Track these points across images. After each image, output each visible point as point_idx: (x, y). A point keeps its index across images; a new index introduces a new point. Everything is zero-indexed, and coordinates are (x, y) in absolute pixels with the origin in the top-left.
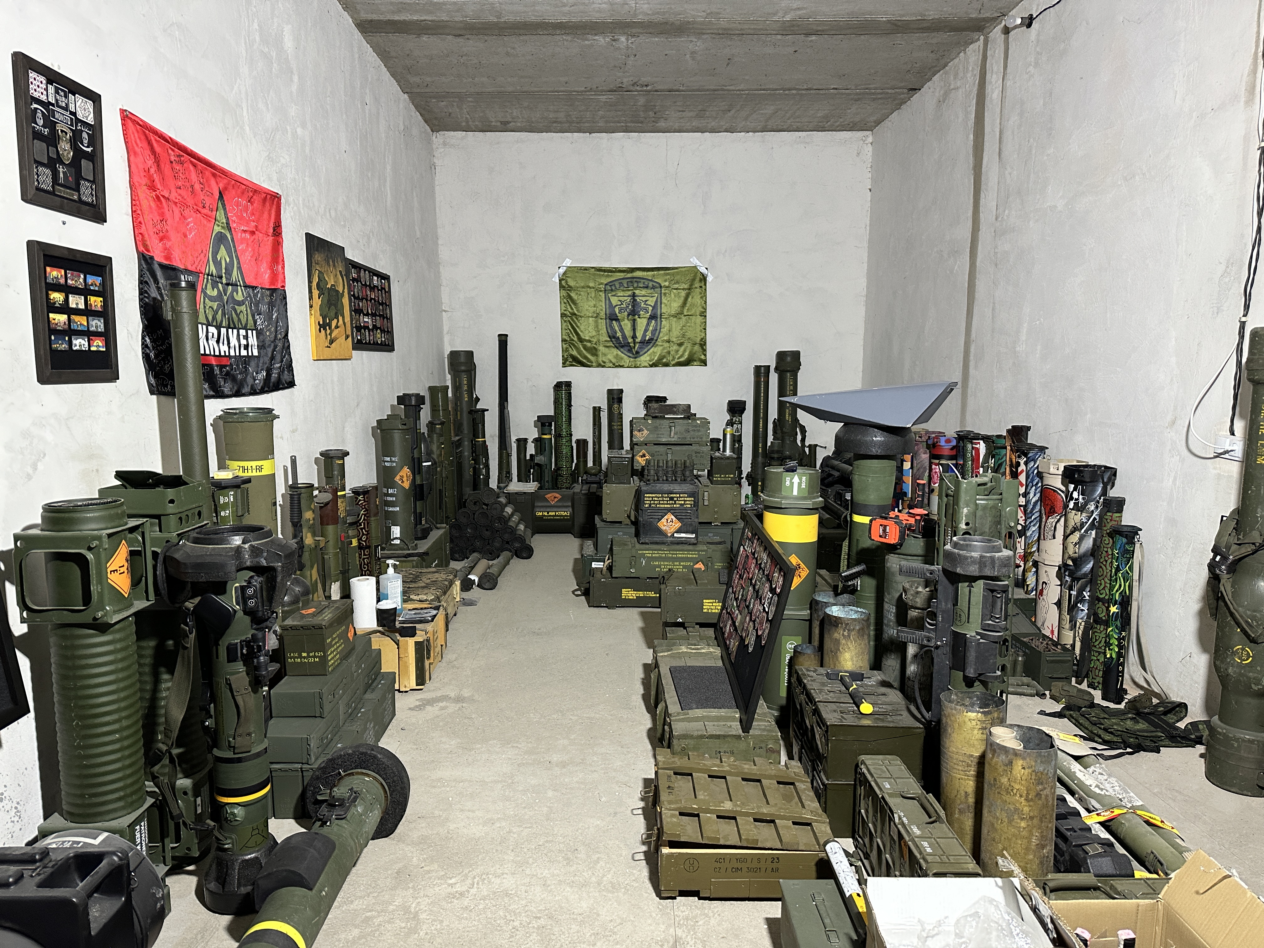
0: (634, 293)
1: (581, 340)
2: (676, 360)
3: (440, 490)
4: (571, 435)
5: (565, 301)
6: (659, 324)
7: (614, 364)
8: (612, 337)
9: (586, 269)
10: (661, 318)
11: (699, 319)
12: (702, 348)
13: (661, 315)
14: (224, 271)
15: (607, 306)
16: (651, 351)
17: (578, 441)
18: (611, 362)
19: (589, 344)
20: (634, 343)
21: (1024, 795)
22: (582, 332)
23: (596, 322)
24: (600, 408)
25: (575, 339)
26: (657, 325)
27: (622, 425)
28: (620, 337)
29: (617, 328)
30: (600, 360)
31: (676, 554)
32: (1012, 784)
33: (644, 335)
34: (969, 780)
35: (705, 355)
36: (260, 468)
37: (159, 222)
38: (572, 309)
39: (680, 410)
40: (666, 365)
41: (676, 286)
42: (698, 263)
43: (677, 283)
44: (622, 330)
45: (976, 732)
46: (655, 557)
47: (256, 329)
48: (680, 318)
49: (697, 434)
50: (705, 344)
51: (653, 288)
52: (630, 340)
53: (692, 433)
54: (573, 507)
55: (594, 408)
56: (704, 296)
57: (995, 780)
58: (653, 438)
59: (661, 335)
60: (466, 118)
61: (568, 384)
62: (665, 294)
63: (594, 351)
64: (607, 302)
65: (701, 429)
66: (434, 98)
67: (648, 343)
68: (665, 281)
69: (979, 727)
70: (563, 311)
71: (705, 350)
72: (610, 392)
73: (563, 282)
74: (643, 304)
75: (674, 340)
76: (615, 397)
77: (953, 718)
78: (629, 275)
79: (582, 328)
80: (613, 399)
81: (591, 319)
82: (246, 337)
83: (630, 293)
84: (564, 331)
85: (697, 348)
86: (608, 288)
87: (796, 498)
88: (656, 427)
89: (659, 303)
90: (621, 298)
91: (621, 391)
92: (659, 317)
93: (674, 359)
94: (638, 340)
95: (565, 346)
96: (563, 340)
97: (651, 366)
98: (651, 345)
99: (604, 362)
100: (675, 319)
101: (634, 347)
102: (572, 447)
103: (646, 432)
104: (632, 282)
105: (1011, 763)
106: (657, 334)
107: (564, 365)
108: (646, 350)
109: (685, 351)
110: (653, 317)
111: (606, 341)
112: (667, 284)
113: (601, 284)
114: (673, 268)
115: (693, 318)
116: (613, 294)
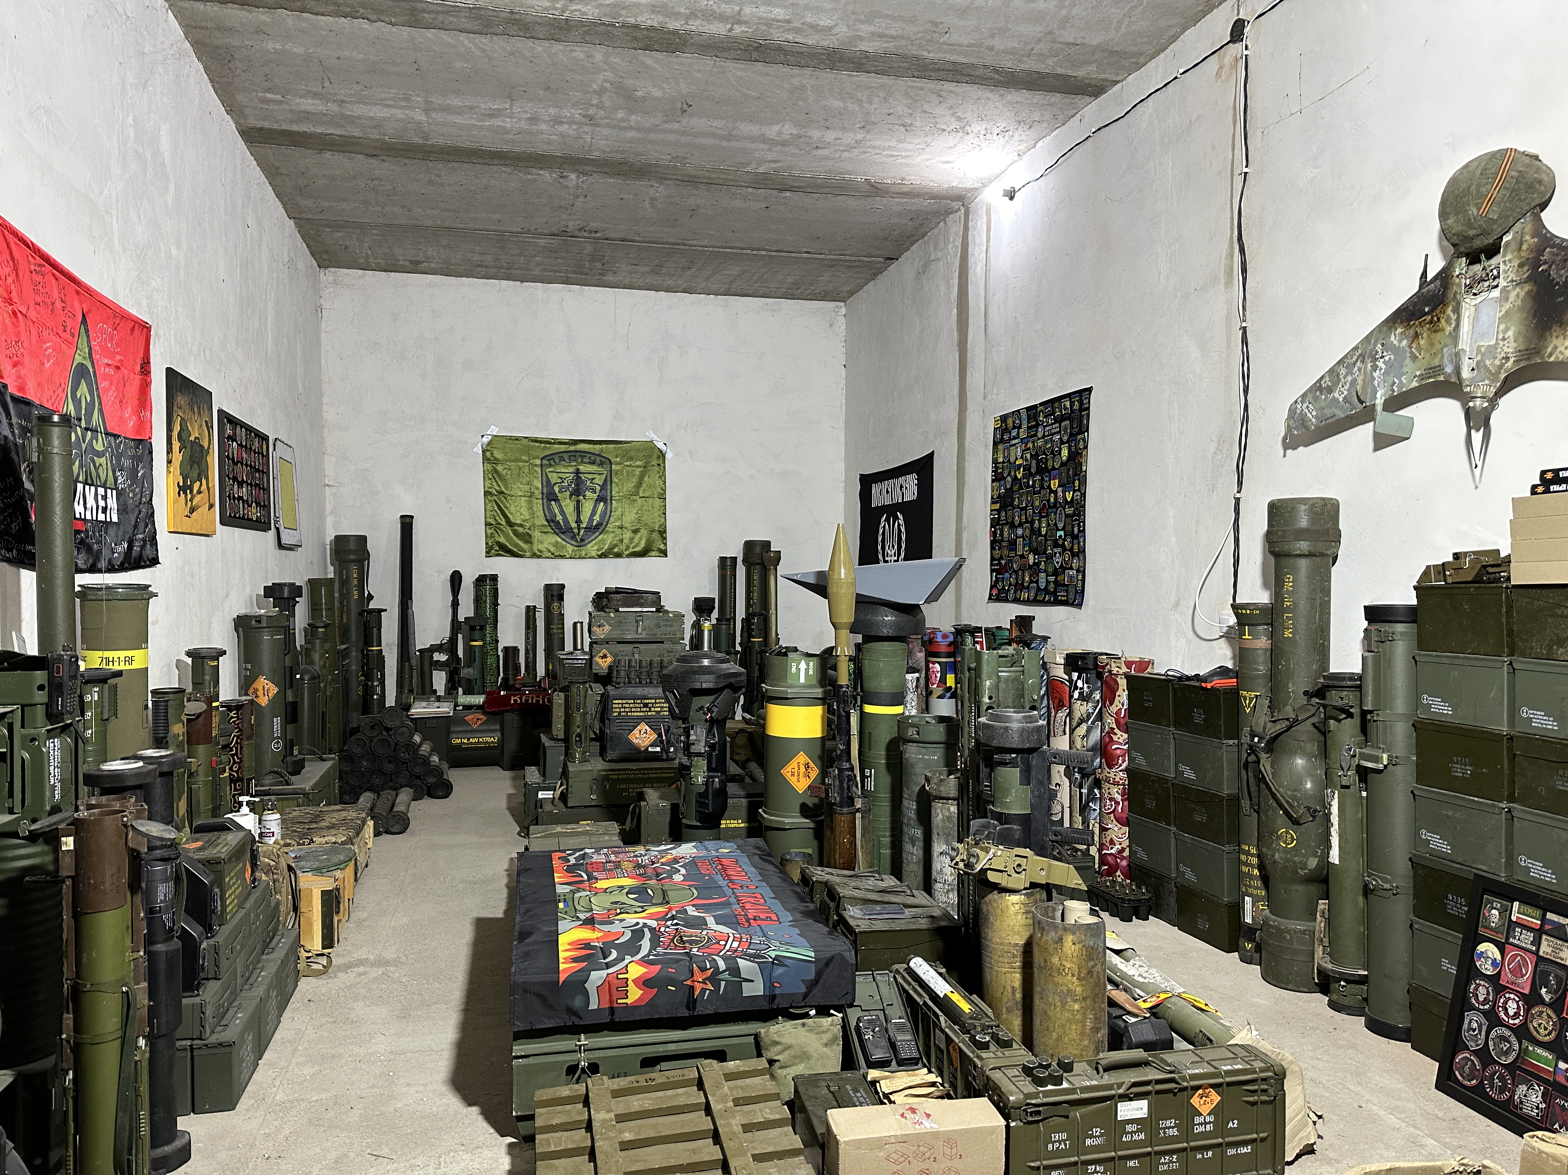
0: (578, 469)
1: (510, 524)
2: (631, 550)
3: (323, 712)
4: (497, 641)
5: (490, 476)
6: (609, 506)
7: (553, 554)
8: (551, 521)
9: (517, 439)
10: (611, 500)
11: (658, 502)
12: (662, 536)
13: (611, 497)
14: (83, 412)
15: (545, 484)
16: (600, 537)
17: (506, 649)
18: (549, 551)
19: (521, 530)
20: (579, 529)
21: (1076, 974)
22: (511, 514)
23: (530, 503)
24: (535, 607)
25: (503, 522)
26: (606, 508)
27: (563, 628)
28: (561, 521)
29: (557, 511)
30: (535, 548)
31: (648, 774)
32: (1064, 963)
33: (591, 519)
34: (1015, 972)
35: (665, 544)
36: (130, 660)
37: (13, 343)
38: (499, 486)
39: (649, 601)
40: (618, 555)
41: (628, 463)
42: (655, 437)
43: (631, 459)
44: (562, 512)
45: (1019, 917)
46: (622, 779)
47: (117, 489)
48: (634, 500)
49: (669, 629)
50: (665, 531)
51: (601, 464)
52: (574, 525)
53: (664, 628)
54: (502, 731)
55: (528, 607)
56: (663, 476)
57: (1045, 961)
58: (616, 634)
59: (612, 519)
60: (367, 253)
61: (494, 578)
62: (617, 472)
63: (527, 538)
64: (544, 477)
65: (674, 623)
66: (328, 226)
67: (595, 529)
68: (617, 457)
69: (1022, 911)
70: (487, 489)
71: (665, 538)
72: (548, 588)
73: (488, 454)
74: (589, 482)
75: (627, 525)
76: (555, 593)
77: (995, 905)
78: (572, 448)
79: (512, 509)
80: (552, 596)
81: (523, 499)
82: (105, 498)
83: (571, 470)
84: (488, 514)
85: (655, 535)
86: (545, 462)
87: (804, 686)
88: (620, 622)
89: (609, 483)
90: (561, 475)
91: (562, 586)
92: (609, 498)
93: (628, 548)
94: (584, 525)
95: (489, 531)
96: (487, 524)
97: (600, 557)
98: (600, 530)
99: (541, 551)
100: (628, 501)
101: (579, 534)
102: (498, 656)
103: (607, 628)
104: (575, 456)
105: (1061, 939)
106: (607, 518)
107: (488, 554)
108: (593, 537)
109: (641, 538)
110: (600, 499)
111: (543, 526)
112: (618, 459)
113: (537, 457)
114: (626, 442)
115: (650, 501)
116: (551, 469)
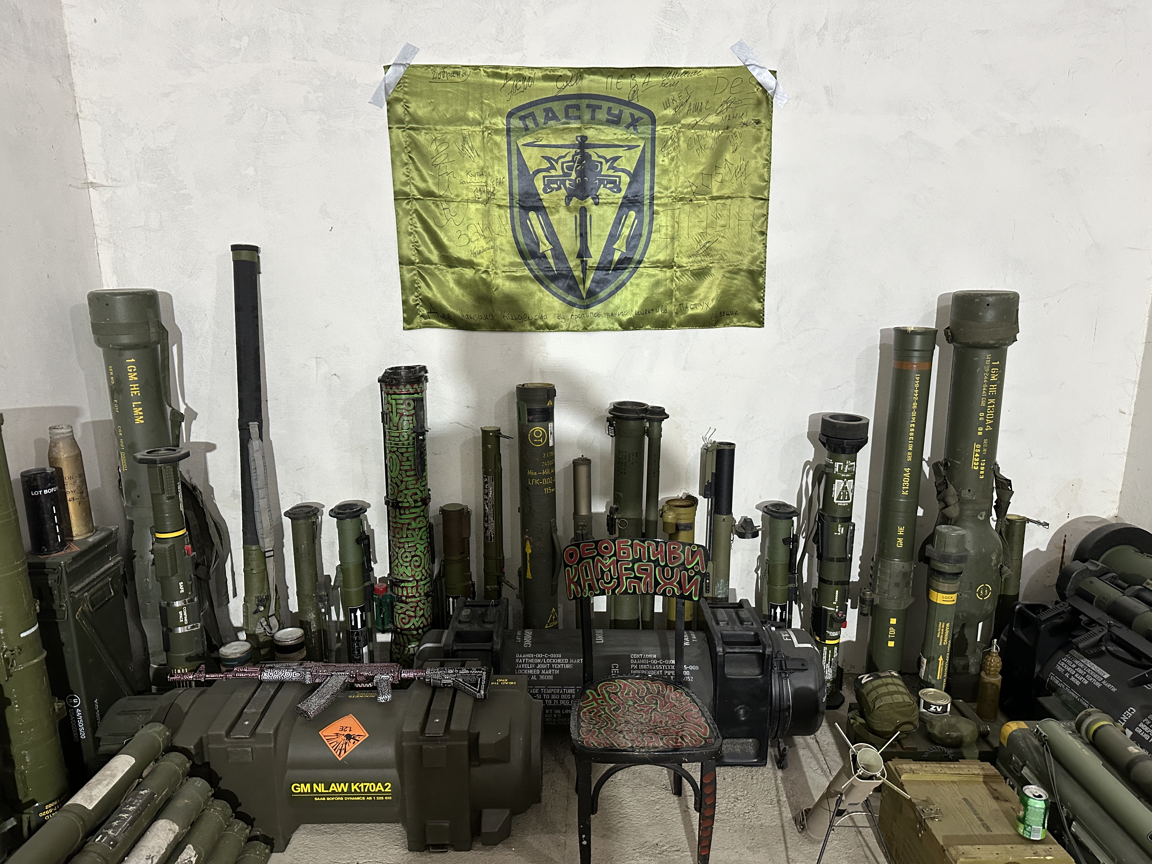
0: (584, 138)
1: (449, 261)
2: (688, 312)
4: (426, 501)
5: (405, 157)
6: (646, 220)
7: (533, 323)
8: (528, 253)
9: (456, 72)
10: (651, 204)
11: (750, 208)
12: (755, 283)
13: (652, 198)
15: (515, 173)
16: (627, 287)
17: (443, 513)
19: (469, 273)
20: (584, 270)
22: (450, 239)
23: (487, 215)
24: (497, 434)
25: (434, 257)
26: (641, 223)
27: (552, 476)
28: (549, 253)
29: (539, 232)
33: (609, 248)
35: (761, 300)
38: (424, 180)
40: (663, 324)
41: (690, 120)
42: (753, 58)
43: (697, 109)
44: (551, 235)
48: (699, 206)
50: (762, 272)
51: (634, 123)
52: (573, 262)
54: (400, 768)
55: (486, 433)
59: (651, 247)
61: (418, 375)
62: (665, 142)
63: (481, 290)
64: (514, 158)
67: (617, 268)
68: (666, 105)
70: (399, 187)
71: (761, 288)
72: (522, 394)
73: (398, 107)
74: (605, 167)
75: (684, 261)
76: (536, 404)
79: (452, 228)
80: (530, 411)
81: (473, 207)
83: (570, 139)
84: (405, 237)
85: (740, 281)
86: (516, 123)
89: (648, 166)
90: (549, 152)
91: (551, 391)
92: (647, 202)
93: (681, 309)
94: (594, 261)
95: (408, 276)
96: (404, 261)
97: (625, 327)
98: (627, 272)
99: (509, 319)
100: (687, 207)
101: (584, 281)
102: (431, 527)
104: (578, 107)
106: (642, 244)
107: (408, 322)
108: (612, 287)
109: (710, 287)
110: (631, 202)
111: (512, 264)
112: (670, 112)
113: (498, 112)
114: (687, 71)
115: (734, 206)
116: (529, 140)
